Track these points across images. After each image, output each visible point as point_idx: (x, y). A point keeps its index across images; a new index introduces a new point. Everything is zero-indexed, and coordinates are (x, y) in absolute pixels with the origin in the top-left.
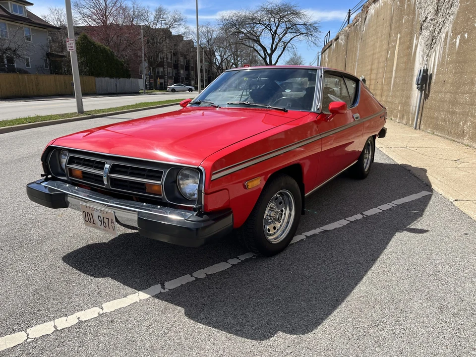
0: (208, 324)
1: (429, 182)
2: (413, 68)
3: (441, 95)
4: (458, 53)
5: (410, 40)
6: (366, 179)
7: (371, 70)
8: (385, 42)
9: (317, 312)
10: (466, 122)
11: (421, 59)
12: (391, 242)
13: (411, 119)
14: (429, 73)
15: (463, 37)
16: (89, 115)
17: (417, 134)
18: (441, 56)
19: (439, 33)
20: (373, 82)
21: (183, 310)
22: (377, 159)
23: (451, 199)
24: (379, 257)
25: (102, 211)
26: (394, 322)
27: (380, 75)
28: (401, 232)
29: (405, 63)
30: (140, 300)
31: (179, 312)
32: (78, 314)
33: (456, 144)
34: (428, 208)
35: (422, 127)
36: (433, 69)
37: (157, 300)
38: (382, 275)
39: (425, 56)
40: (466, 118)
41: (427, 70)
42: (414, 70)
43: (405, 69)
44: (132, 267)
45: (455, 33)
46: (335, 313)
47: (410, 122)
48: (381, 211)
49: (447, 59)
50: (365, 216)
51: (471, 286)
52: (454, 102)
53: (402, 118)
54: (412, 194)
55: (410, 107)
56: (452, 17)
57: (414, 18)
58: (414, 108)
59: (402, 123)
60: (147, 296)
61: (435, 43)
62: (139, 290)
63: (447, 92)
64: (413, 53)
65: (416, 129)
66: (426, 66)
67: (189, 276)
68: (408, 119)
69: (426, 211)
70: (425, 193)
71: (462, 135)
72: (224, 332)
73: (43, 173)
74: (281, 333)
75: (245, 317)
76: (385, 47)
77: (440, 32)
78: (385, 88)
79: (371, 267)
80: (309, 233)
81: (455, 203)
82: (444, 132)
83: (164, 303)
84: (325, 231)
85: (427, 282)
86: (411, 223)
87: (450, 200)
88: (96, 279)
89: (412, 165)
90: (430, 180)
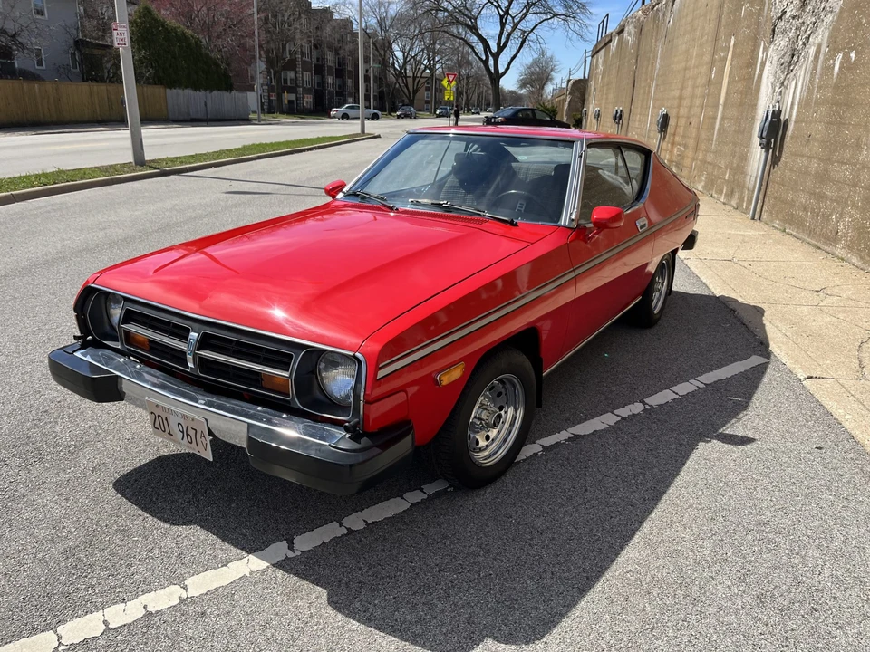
0: (367, 621)
1: (766, 338)
2: (756, 105)
3: (802, 162)
4: (836, 87)
5: (753, 51)
6: (655, 329)
7: (681, 98)
8: (708, 49)
9: (552, 600)
10: (842, 215)
11: (770, 90)
12: (688, 462)
13: (746, 199)
14: (782, 117)
15: (846, 58)
16: (155, 168)
17: (754, 231)
18: (805, 88)
19: (804, 44)
20: (682, 122)
21: (324, 593)
22: (680, 284)
23: (801, 375)
24: (664, 492)
25: (184, 417)
26: (681, 622)
27: (696, 110)
28: (707, 442)
29: (741, 93)
30: (251, 573)
31: (317, 598)
32: (144, 599)
33: (821, 256)
34: (759, 393)
35: (765, 216)
36: (790, 112)
37: (280, 573)
38: (668, 530)
39: (778, 85)
40: (843, 209)
41: (780, 112)
42: (756, 109)
43: (741, 104)
44: (237, 504)
45: (834, 48)
46: (582, 604)
47: (745, 204)
48: (677, 397)
49: (816, 95)
50: (648, 407)
51: (816, 553)
52: (823, 177)
53: (730, 194)
54: (735, 361)
55: (745, 177)
56: (830, 18)
57: (761, 10)
58: (753, 179)
59: (731, 205)
60: (264, 565)
61: (797, 62)
62: (249, 553)
63: (814, 158)
64: (756, 76)
65: (753, 219)
66: (777, 105)
67: (335, 524)
68: (741, 199)
69: (754, 400)
70: (755, 360)
71: (834, 238)
72: (394, 639)
73: (78, 334)
74: (489, 641)
75: (430, 609)
76: (707, 58)
77: (808, 42)
78: (704, 135)
79: (650, 513)
80: (549, 441)
81: (807, 383)
82: (803, 230)
83: (293, 579)
84: (577, 437)
85: (742, 544)
86: (726, 422)
87: (799, 376)
88: (175, 528)
89: (741, 300)
90: (768, 333)
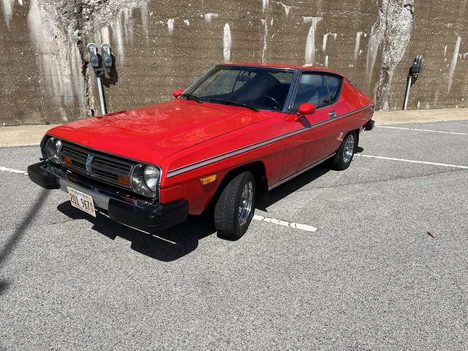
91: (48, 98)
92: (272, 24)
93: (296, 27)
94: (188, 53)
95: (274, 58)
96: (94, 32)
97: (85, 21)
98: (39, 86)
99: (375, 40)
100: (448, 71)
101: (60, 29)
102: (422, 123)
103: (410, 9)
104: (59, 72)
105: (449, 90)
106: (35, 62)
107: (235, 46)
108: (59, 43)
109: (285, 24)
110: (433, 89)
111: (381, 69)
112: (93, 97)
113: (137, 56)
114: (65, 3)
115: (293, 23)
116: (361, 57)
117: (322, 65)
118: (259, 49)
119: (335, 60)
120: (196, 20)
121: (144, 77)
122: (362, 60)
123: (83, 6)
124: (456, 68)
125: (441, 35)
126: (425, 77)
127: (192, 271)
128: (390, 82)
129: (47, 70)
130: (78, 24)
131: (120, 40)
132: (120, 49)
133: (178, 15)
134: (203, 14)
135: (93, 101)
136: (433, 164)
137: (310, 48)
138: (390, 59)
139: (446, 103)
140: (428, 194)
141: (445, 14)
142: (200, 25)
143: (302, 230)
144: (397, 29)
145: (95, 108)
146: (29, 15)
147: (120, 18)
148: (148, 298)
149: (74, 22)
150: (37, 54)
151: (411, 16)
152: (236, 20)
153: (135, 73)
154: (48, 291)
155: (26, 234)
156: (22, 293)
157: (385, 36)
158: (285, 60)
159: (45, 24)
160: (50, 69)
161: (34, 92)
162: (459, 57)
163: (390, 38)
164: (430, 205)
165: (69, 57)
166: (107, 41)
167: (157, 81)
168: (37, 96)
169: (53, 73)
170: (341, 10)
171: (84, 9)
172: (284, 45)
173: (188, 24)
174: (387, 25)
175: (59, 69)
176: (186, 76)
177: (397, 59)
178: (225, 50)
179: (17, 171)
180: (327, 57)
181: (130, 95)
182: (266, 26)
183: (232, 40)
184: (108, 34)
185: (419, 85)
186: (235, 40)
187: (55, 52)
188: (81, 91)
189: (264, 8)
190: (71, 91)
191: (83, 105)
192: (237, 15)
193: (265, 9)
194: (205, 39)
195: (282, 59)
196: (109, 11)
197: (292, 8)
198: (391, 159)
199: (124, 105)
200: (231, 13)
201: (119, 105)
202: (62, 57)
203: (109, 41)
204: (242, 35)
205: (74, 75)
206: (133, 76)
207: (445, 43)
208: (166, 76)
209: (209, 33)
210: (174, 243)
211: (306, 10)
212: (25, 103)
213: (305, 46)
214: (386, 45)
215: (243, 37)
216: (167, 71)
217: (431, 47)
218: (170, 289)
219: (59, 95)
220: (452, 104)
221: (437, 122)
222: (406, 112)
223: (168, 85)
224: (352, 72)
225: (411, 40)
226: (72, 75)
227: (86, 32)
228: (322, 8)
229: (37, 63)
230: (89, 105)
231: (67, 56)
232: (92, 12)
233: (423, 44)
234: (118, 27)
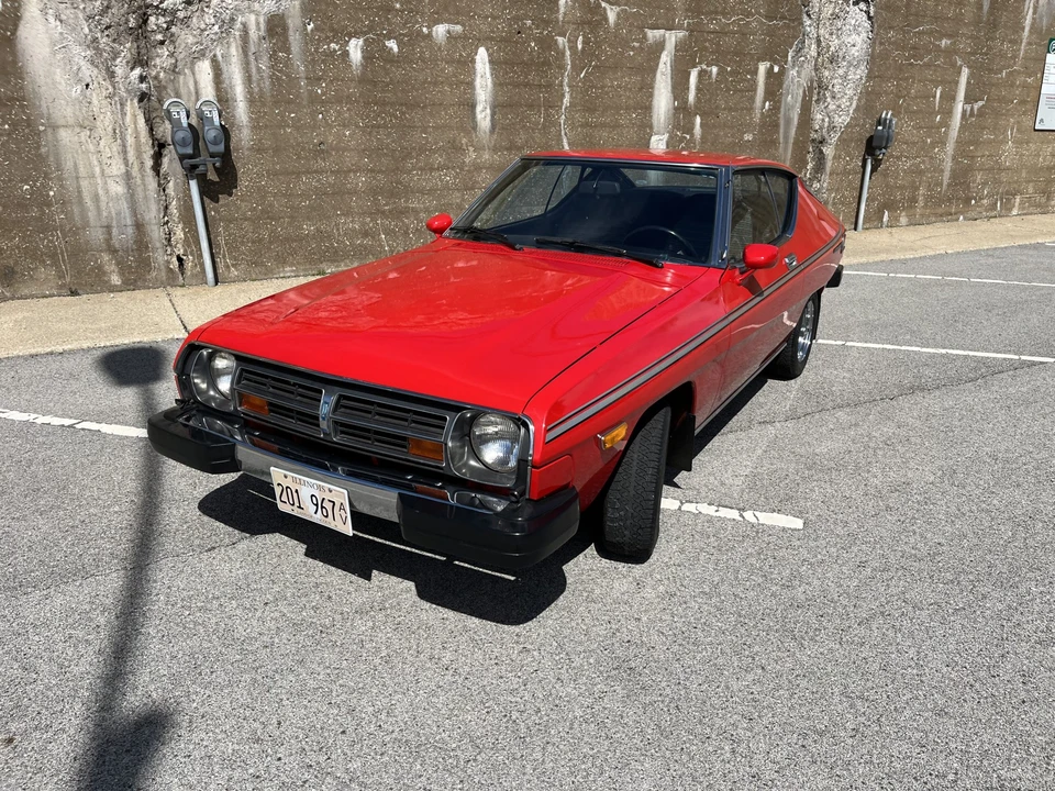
91: (74, 230)
92: (580, 47)
93: (632, 53)
94: (396, 118)
95: (586, 125)
96: (179, 73)
97: (155, 47)
98: (49, 205)
99: (797, 79)
100: (943, 142)
101: (97, 67)
102: (906, 260)
103: (865, 9)
104: (97, 170)
105: (945, 183)
106: (38, 148)
107: (500, 98)
108: (95, 101)
109: (609, 46)
110: (914, 182)
111: (810, 142)
112: (180, 226)
113: (280, 127)
114: (105, 3)
115: (625, 44)
116: (767, 117)
117: (688, 137)
118: (552, 104)
119: (714, 126)
120: (413, 39)
121: (298, 174)
122: (771, 123)
123: (149, 11)
124: (959, 136)
125: (928, 66)
126: (898, 158)
127: (581, 643)
128: (828, 169)
129: (69, 165)
130: (139, 53)
131: (239, 91)
132: (241, 110)
133: (371, 29)
134: (429, 27)
135: (179, 234)
136: (971, 353)
137: (663, 101)
138: (827, 120)
139: (940, 211)
140: (991, 425)
141: (936, 19)
142: (422, 52)
143: (774, 527)
144: (841, 54)
145: (185, 251)
146: (19, 33)
147: (238, 37)
148: (514, 717)
149: (130, 49)
150: (42, 128)
151: (867, 24)
152: (503, 40)
153: (278, 167)
154: (275, 721)
155: (155, 581)
156: (214, 732)
157: (816, 70)
158: (611, 127)
159: (59, 56)
160: (75, 163)
161: (39, 219)
162: (964, 111)
163: (827, 73)
164: (1007, 451)
165: (121, 132)
166: (208, 92)
167: (330, 184)
168: (45, 227)
169: (82, 171)
170: (724, 14)
171: (152, 19)
172: (607, 93)
173: (396, 49)
174: (819, 46)
175: (96, 163)
176: (393, 171)
177: (842, 120)
178: (479, 108)
179: (56, 421)
180: (698, 119)
181: (268, 218)
182: (568, 53)
183: (495, 84)
184: (211, 76)
185: (885, 175)
186: (501, 85)
187: (87, 123)
188: (152, 213)
189: (562, 10)
190: (127, 215)
191: (158, 245)
192: (503, 27)
193: (565, 14)
194: (435, 84)
195: (603, 125)
196: (213, 21)
197: (622, 10)
198: (881, 346)
199: (253, 242)
200: (490, 24)
201: (242, 243)
202: (102, 133)
203: (214, 93)
204: (515, 72)
205: (134, 174)
206: (273, 174)
207: (937, 81)
208: (350, 171)
209: (443, 70)
210: (513, 578)
211: (651, 16)
212: (18, 248)
213: (651, 95)
214: (817, 90)
215: (519, 76)
216: (350, 159)
217: (909, 93)
218: (553, 691)
219: (98, 224)
220: (951, 214)
221: (935, 257)
222: (864, 235)
223: (355, 192)
224: (751, 150)
225: (869, 77)
226: (128, 176)
227: (158, 73)
228: (687, 10)
229: (43, 150)
230: (171, 245)
231: (114, 130)
232: (170, 24)
233: (890, 86)
234: (234, 60)
